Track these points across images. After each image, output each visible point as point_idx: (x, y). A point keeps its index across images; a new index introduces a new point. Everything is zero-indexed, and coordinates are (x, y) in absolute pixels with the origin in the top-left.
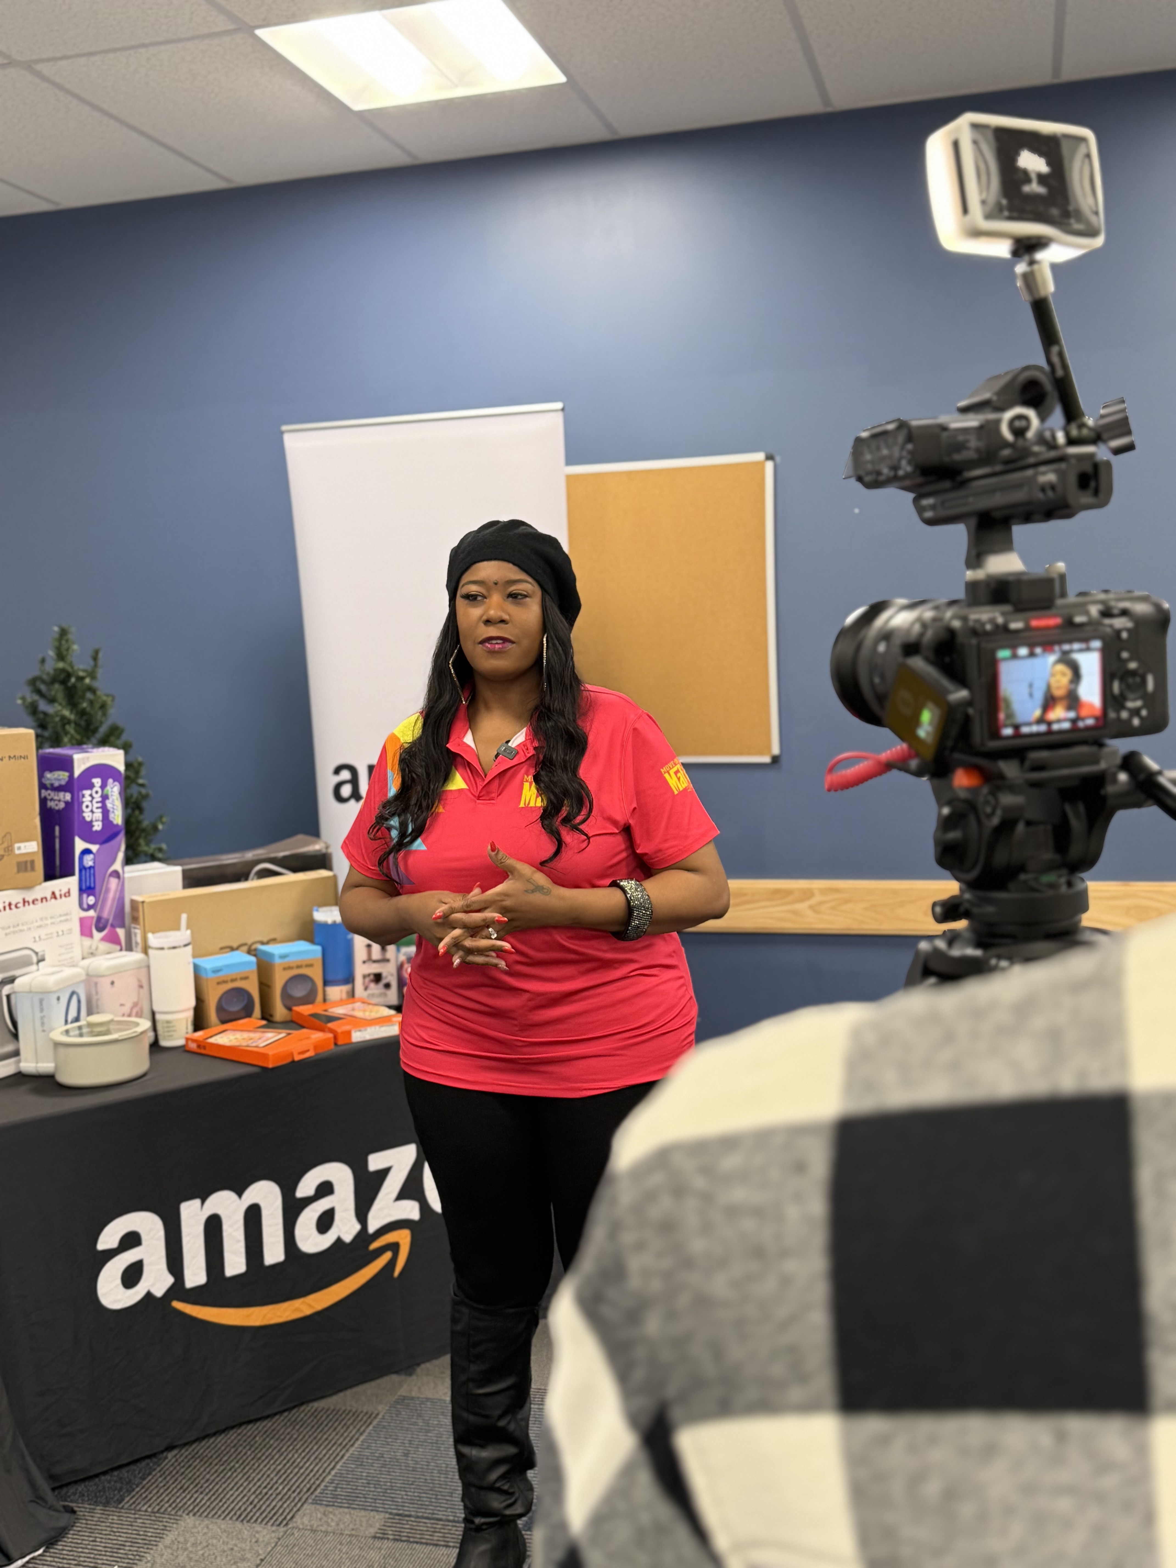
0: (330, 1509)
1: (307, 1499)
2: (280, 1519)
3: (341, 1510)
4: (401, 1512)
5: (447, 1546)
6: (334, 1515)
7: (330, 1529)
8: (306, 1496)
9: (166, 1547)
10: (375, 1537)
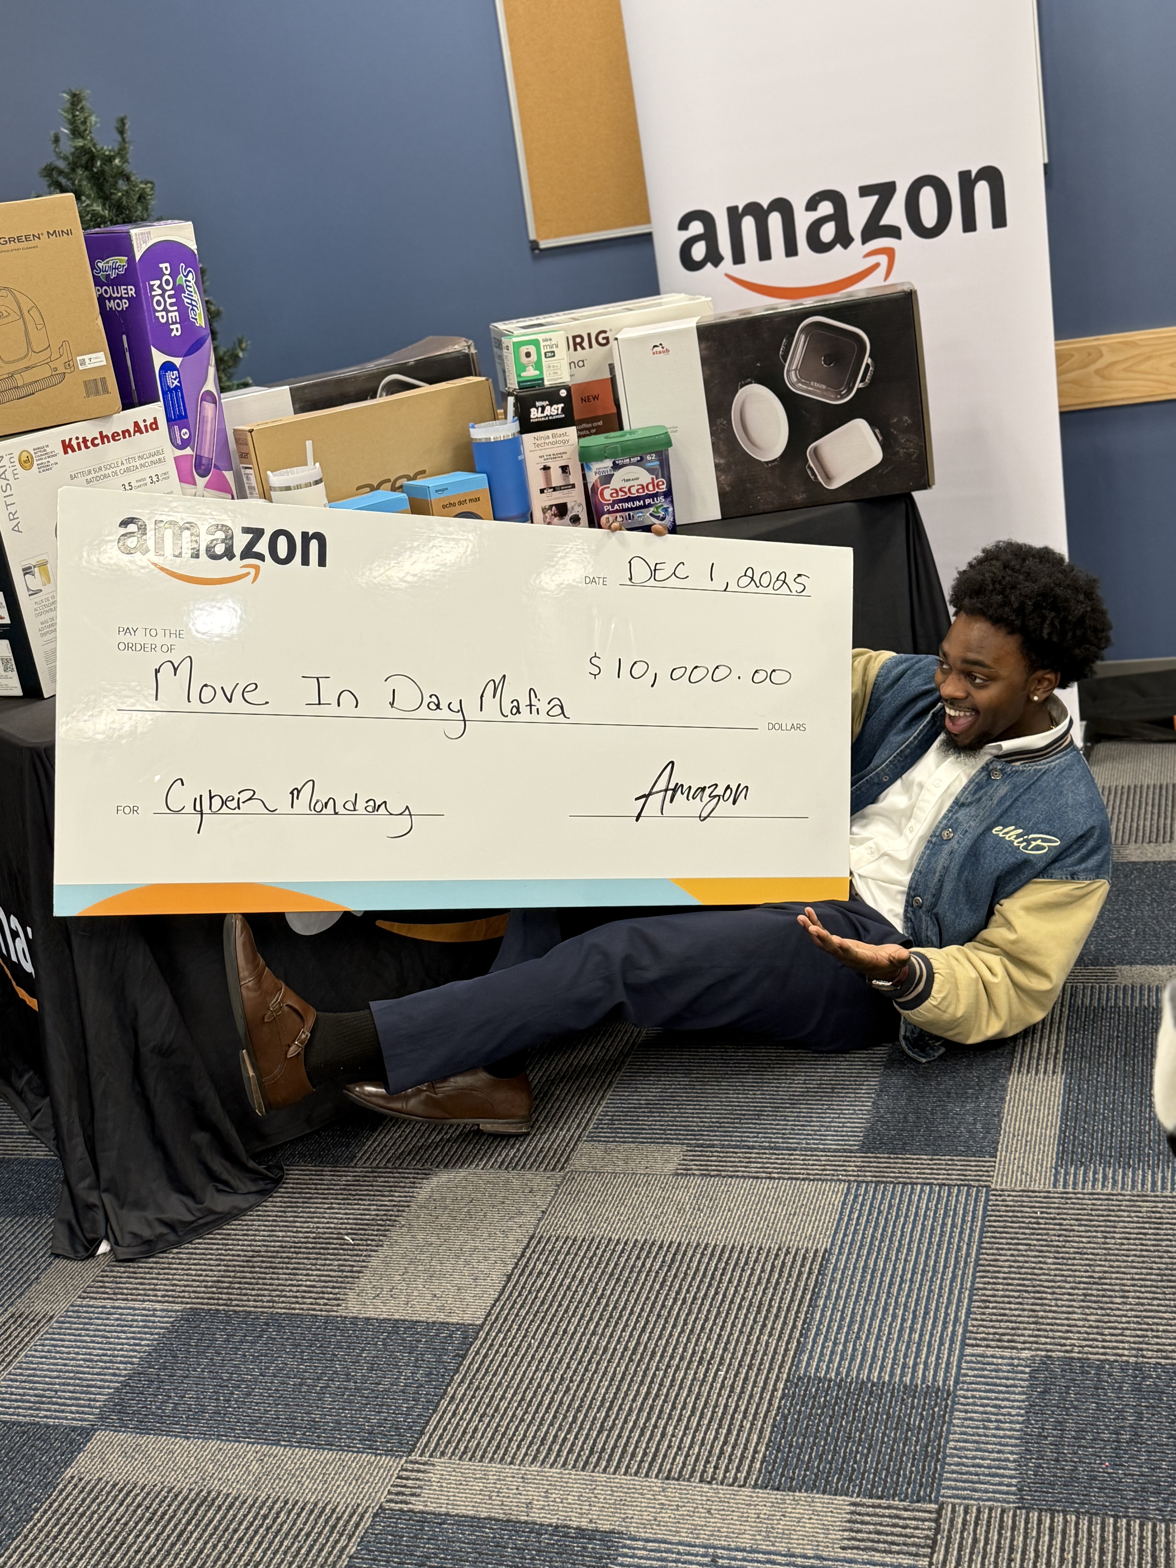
0: (612, 1146)
1: (579, 1137)
2: (553, 1162)
3: (626, 1145)
4: (702, 1142)
5: (770, 1178)
6: (619, 1151)
7: (618, 1170)
8: (578, 1132)
9: (420, 1207)
10: (678, 1175)
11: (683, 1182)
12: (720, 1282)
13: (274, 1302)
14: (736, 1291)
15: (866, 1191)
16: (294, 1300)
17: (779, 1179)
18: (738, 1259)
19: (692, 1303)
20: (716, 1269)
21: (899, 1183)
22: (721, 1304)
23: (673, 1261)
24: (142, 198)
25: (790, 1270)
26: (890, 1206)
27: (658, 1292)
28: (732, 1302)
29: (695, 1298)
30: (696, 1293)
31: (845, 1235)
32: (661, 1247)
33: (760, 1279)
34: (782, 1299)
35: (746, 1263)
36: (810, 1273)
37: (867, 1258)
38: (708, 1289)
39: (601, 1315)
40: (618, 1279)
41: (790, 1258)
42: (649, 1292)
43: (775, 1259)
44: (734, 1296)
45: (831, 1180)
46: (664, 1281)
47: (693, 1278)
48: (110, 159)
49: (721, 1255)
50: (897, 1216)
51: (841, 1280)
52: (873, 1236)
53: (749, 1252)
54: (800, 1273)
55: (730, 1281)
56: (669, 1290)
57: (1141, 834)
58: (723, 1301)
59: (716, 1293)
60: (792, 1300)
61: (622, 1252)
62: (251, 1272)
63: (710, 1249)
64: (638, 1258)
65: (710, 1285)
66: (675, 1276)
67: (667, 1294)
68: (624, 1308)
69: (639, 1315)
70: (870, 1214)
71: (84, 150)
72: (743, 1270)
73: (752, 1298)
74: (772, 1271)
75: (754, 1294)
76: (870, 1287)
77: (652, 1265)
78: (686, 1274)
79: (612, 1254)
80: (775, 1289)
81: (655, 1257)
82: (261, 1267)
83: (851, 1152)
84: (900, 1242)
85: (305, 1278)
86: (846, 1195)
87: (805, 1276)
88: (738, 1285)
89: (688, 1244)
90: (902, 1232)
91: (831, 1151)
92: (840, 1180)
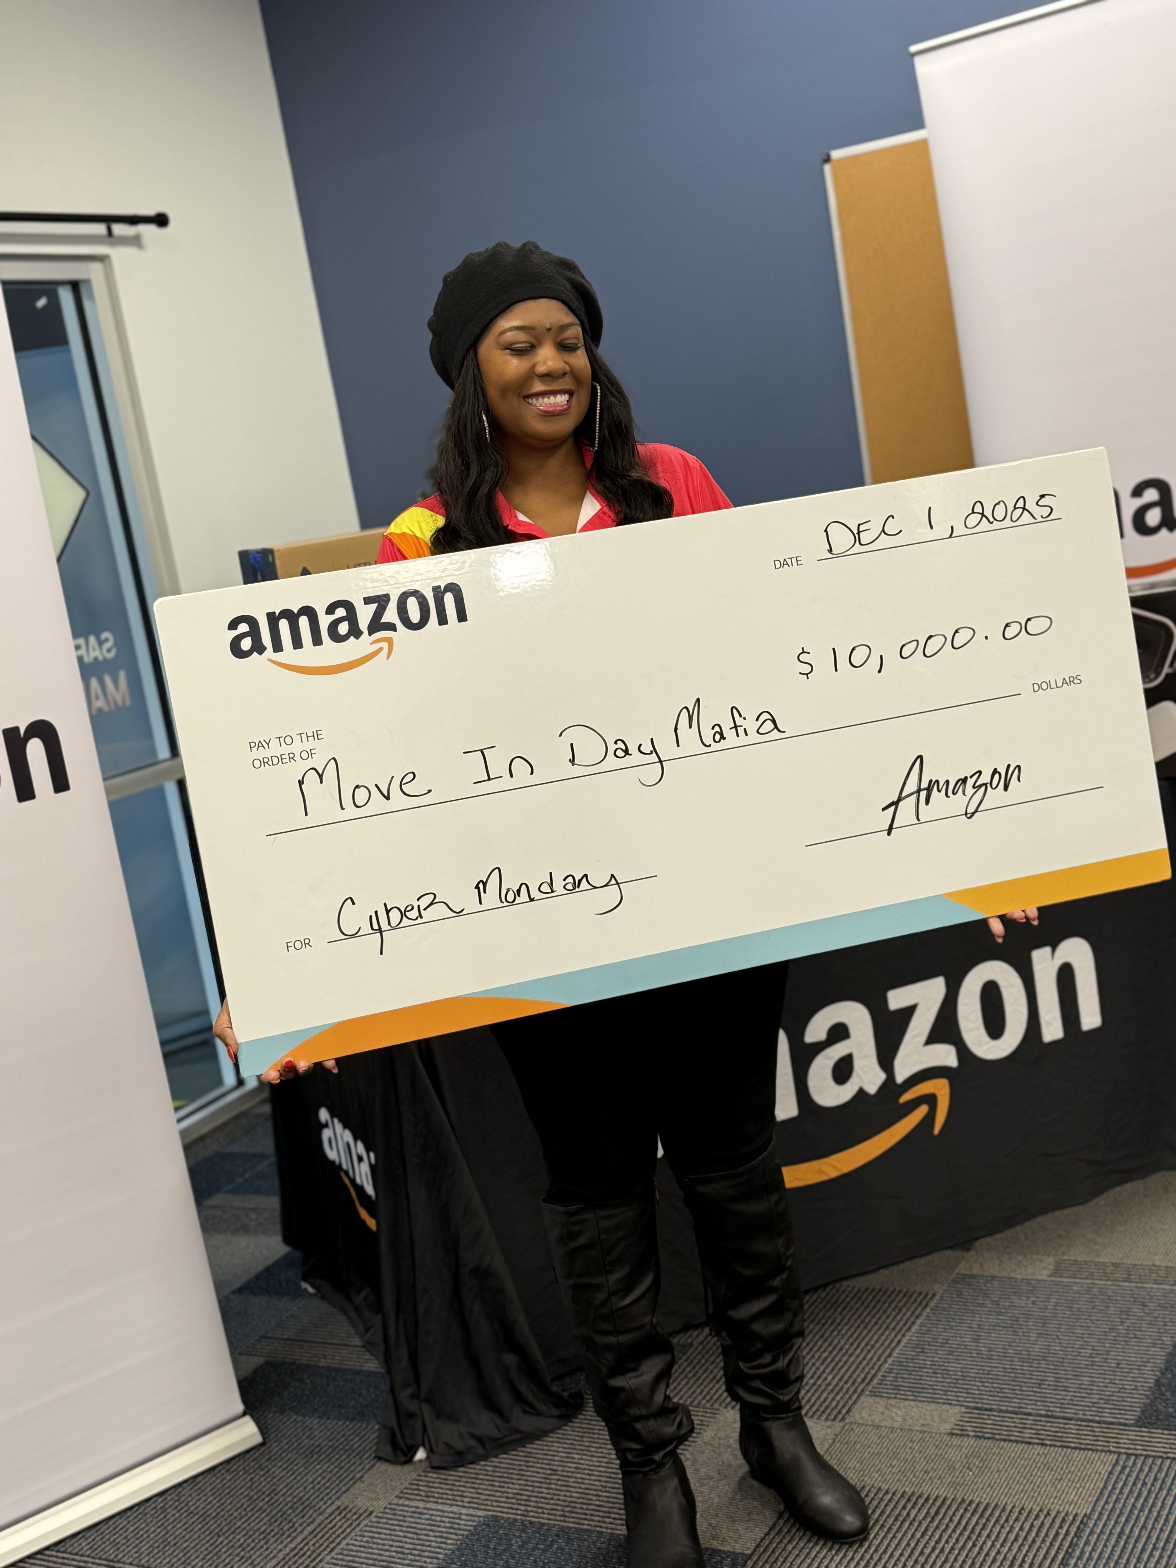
0: (892, 1402)
1: (863, 1390)
2: (834, 1413)
3: (906, 1403)
4: (980, 1405)
5: (1043, 1445)
6: (898, 1408)
7: (896, 1425)
8: (862, 1387)
9: (706, 1443)
10: (952, 1434)
11: (956, 1441)
12: (979, 1535)
13: (565, 1516)
14: (993, 1545)
15: (1134, 1464)
16: (583, 1516)
17: (1051, 1446)
18: (999, 1516)
19: (950, 1552)
20: (977, 1524)
21: (1168, 1458)
22: (976, 1556)
23: (937, 1513)
25: (1048, 1530)
26: (1156, 1479)
27: (919, 1541)
28: (987, 1554)
29: (952, 1549)
30: (954, 1544)
31: (1107, 1502)
32: (927, 1500)
33: (1017, 1536)
34: (1035, 1556)
35: (1007, 1521)
36: (1067, 1534)
37: (1124, 1525)
38: (966, 1541)
39: (863, 1556)
40: (883, 1526)
41: (1049, 1520)
42: (910, 1540)
43: (1035, 1519)
44: (990, 1549)
45: (1102, 1451)
46: (926, 1530)
47: (954, 1531)
49: (983, 1512)
50: (1161, 1489)
51: (1095, 1544)
52: (1134, 1505)
53: (1011, 1511)
54: (1057, 1534)
55: (988, 1536)
56: (930, 1539)
58: (979, 1553)
59: (974, 1545)
60: (1045, 1558)
61: (890, 1501)
62: (547, 1488)
63: (974, 1506)
64: (904, 1508)
65: (969, 1538)
66: (937, 1527)
67: (927, 1543)
68: (885, 1552)
69: (898, 1559)
70: (1134, 1484)
72: (1002, 1527)
73: (1008, 1552)
74: (1030, 1530)
75: (1010, 1549)
76: (1122, 1551)
77: (916, 1515)
78: (947, 1526)
79: (879, 1502)
80: (1030, 1547)
81: (920, 1509)
82: (556, 1485)
83: (1126, 1425)
84: (1159, 1513)
85: (594, 1498)
86: (1114, 1465)
87: (1061, 1537)
88: (996, 1540)
89: (953, 1500)
90: (1163, 1503)
91: (1105, 1422)
92: (1110, 1452)
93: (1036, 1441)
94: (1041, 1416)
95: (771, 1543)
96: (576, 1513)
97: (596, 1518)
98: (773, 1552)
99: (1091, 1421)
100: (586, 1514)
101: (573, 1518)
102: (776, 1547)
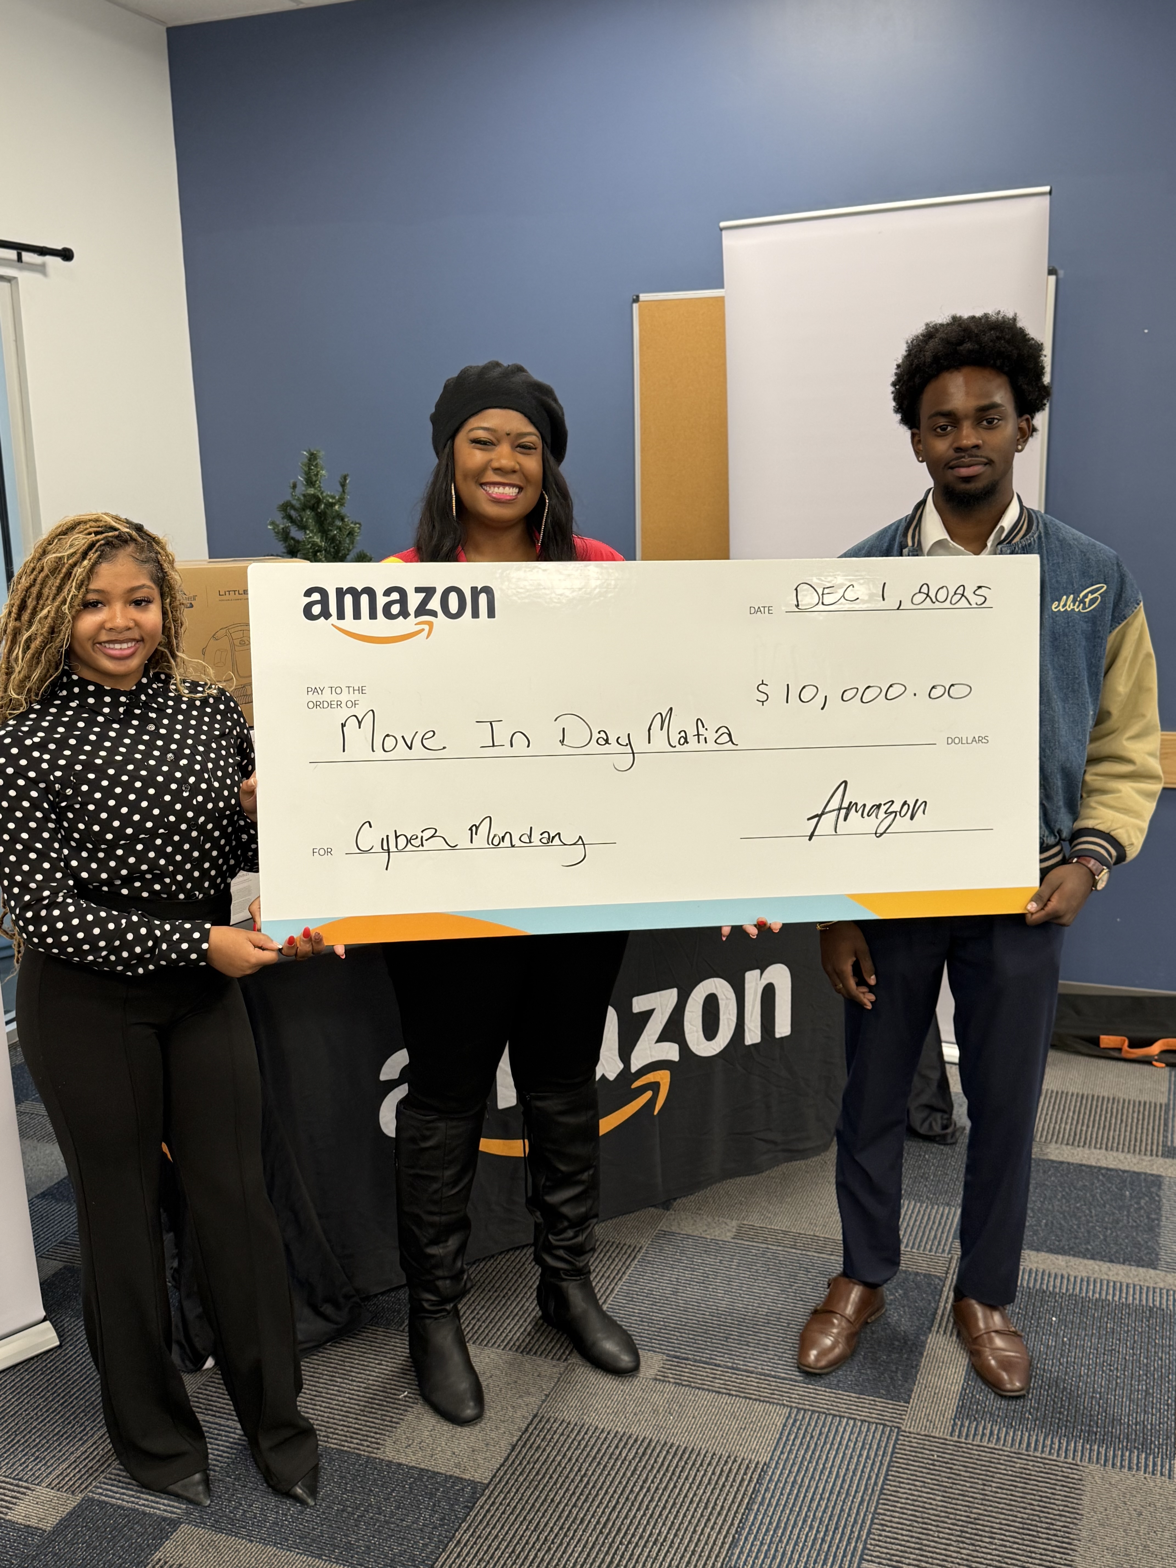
2: (559, 1353)
4: (678, 1354)
10: (656, 1379)
11: (659, 1386)
12: (679, 1477)
13: (328, 1437)
14: (690, 1487)
15: (803, 1417)
16: (344, 1438)
17: (736, 1396)
18: (695, 1460)
19: (655, 1492)
20: (677, 1466)
21: (830, 1414)
22: (677, 1497)
23: (644, 1454)
24: (351, 534)
25: (735, 1477)
26: (821, 1434)
27: (629, 1479)
28: (686, 1496)
29: (657, 1488)
30: (659, 1484)
31: (782, 1453)
32: (636, 1441)
33: (710, 1479)
34: (725, 1499)
35: (701, 1465)
36: (750, 1481)
37: (797, 1475)
38: (668, 1482)
39: (582, 1491)
40: (599, 1463)
41: (736, 1465)
42: (622, 1478)
43: (724, 1465)
44: (688, 1491)
45: (777, 1404)
46: (635, 1469)
47: (658, 1471)
48: (332, 505)
49: (682, 1455)
50: (825, 1443)
51: (773, 1491)
52: (803, 1457)
53: (705, 1456)
54: (743, 1480)
55: (687, 1478)
56: (638, 1478)
57: (1061, 1136)
58: (679, 1494)
59: (675, 1486)
60: (733, 1502)
61: (605, 1440)
62: (313, 1409)
63: (674, 1449)
64: (617, 1447)
65: (671, 1479)
66: (644, 1467)
67: (636, 1482)
68: (601, 1488)
69: (612, 1496)
70: (804, 1437)
71: (314, 496)
72: (698, 1470)
73: (702, 1495)
74: (720, 1474)
75: (704, 1492)
76: (795, 1499)
77: (627, 1455)
78: (653, 1466)
79: (596, 1441)
80: (721, 1490)
81: (630, 1449)
83: (795, 1382)
84: (824, 1465)
85: (354, 1421)
86: (788, 1418)
87: (746, 1483)
88: (692, 1482)
89: (658, 1441)
90: (827, 1457)
91: (779, 1378)
92: (784, 1405)
93: (724, 1391)
94: (728, 1367)
95: (505, 1473)
96: (337, 1434)
97: (355, 1441)
98: (507, 1482)
99: (769, 1375)
100: (346, 1436)
101: (335, 1439)
102: (509, 1478)
